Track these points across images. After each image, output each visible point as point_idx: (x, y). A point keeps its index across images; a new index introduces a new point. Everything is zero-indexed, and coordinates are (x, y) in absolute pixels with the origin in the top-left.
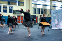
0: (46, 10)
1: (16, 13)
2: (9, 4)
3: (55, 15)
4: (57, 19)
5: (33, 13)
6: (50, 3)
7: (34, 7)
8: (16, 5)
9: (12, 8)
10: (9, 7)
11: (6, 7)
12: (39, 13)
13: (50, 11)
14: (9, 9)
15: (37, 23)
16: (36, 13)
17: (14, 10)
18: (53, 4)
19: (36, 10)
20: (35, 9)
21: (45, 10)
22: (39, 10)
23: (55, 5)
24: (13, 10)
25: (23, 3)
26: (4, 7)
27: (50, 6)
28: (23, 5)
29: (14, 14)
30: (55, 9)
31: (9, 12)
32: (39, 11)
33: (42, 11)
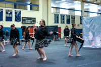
0: (74, 18)
1: (26, 22)
2: (15, 7)
3: (88, 26)
4: (92, 32)
5: (54, 22)
6: (80, 5)
7: (56, 13)
8: (26, 9)
9: (20, 13)
10: (16, 13)
11: (11, 13)
12: (64, 23)
13: (81, 18)
14: (16, 16)
15: (59, 38)
16: (58, 23)
17: (23, 18)
18: (85, 8)
19: (58, 17)
20: (56, 16)
21: (72, 18)
22: (64, 17)
23: (88, 9)
24: (21, 17)
25: (38, 6)
26: (7, 13)
27: (81, 11)
28: (38, 10)
29: (22, 23)
30: (88, 16)
31: (16, 20)
32: (64, 19)
33: (67, 19)
